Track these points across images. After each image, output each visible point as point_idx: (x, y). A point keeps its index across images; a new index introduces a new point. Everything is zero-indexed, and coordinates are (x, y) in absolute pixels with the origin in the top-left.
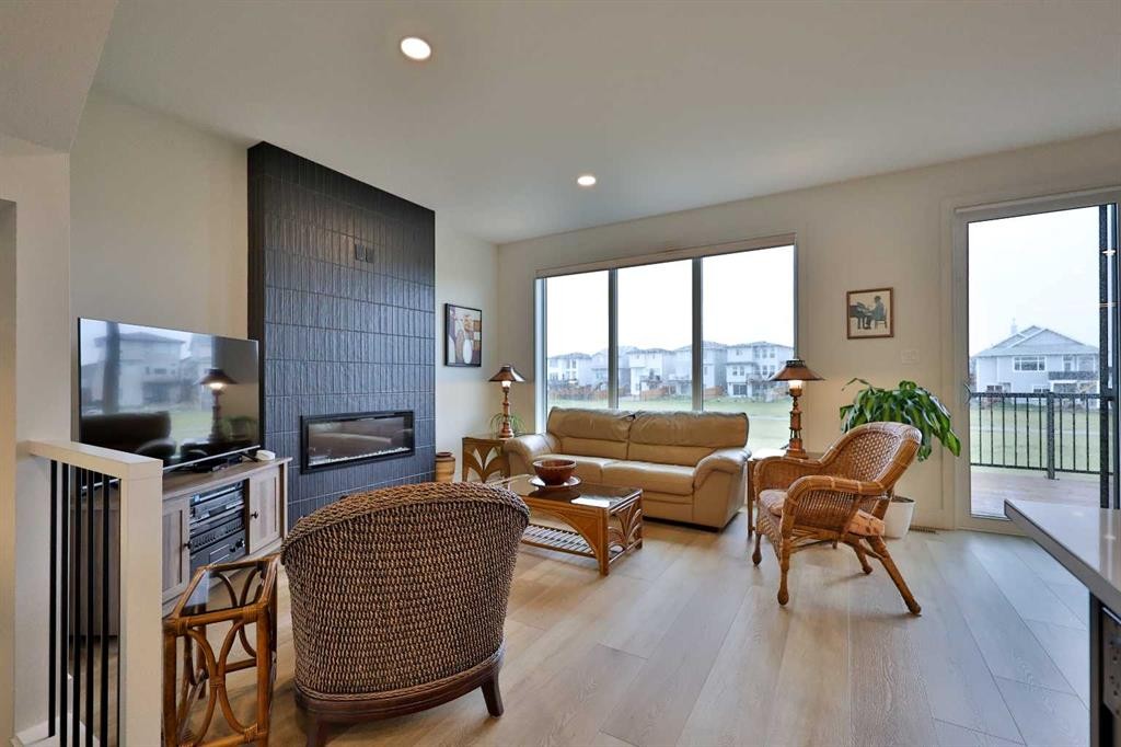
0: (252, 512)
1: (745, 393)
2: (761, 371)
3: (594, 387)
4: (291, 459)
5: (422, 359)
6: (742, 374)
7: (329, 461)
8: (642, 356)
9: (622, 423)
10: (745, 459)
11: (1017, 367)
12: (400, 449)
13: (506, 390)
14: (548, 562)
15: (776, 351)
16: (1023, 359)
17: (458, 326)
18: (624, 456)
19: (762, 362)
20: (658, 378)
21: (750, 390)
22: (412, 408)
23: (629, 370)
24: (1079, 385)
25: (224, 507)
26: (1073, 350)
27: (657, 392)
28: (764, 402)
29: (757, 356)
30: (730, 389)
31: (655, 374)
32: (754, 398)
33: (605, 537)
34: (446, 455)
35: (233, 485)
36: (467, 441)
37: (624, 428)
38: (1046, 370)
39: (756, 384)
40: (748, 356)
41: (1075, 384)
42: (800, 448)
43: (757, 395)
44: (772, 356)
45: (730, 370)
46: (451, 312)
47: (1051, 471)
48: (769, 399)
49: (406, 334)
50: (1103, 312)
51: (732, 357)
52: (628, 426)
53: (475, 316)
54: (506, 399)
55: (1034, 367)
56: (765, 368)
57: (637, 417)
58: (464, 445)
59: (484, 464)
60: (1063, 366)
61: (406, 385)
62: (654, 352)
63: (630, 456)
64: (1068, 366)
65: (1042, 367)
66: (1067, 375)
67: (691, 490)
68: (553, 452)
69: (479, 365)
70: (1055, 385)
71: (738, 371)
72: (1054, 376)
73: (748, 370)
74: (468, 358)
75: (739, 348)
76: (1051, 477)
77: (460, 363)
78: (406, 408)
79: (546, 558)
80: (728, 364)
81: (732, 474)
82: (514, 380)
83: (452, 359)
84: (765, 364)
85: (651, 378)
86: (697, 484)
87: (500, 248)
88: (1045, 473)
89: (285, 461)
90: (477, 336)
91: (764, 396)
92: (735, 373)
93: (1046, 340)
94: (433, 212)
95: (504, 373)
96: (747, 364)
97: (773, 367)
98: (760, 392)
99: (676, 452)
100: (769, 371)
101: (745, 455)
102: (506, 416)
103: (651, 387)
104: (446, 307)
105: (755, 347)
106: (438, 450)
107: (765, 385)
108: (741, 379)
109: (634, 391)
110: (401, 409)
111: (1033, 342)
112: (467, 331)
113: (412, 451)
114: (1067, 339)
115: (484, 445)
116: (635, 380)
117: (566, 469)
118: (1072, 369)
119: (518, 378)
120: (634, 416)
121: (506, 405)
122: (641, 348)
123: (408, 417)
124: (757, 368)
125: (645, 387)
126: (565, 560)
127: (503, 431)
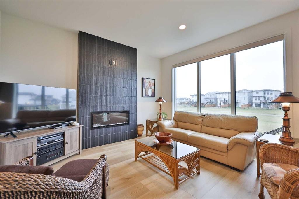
0: (66, 142)
1: (260, 106)
2: (267, 99)
3: (205, 103)
4: (83, 125)
5: (132, 94)
6: (259, 100)
7: (100, 126)
8: (221, 94)
9: (199, 118)
10: (256, 139)
12: (125, 123)
13: (160, 105)
14: (157, 175)
15: (273, 92)
17: (147, 85)
18: (200, 130)
19: (267, 96)
20: (227, 101)
21: (262, 105)
22: (129, 110)
23: (217, 98)
25: (55, 140)
27: (226, 105)
28: (268, 109)
29: (265, 94)
30: (254, 105)
31: (226, 100)
32: (264, 108)
33: (177, 171)
34: (141, 125)
35: (59, 133)
36: (148, 121)
37: (200, 120)
39: (264, 104)
40: (261, 94)
42: (289, 136)
43: (265, 107)
44: (272, 94)
45: (254, 99)
46: (144, 80)
48: (269, 109)
49: (127, 87)
51: (255, 94)
52: (202, 119)
53: (153, 81)
54: (161, 108)
56: (268, 98)
57: (206, 116)
58: (147, 122)
59: (152, 128)
61: (127, 102)
62: (225, 93)
63: (202, 131)
67: (227, 150)
68: (174, 127)
69: (154, 97)
71: (257, 99)
73: (261, 99)
74: (150, 94)
75: (257, 91)
77: (147, 96)
78: (126, 110)
79: (157, 173)
80: (254, 97)
81: (248, 146)
82: (163, 102)
83: (144, 95)
84: (268, 97)
85: (224, 101)
86: (229, 148)
87: (162, 60)
89: (81, 126)
90: (153, 87)
91: (268, 108)
92: (256, 100)
94: (137, 49)
95: (160, 99)
96: (261, 96)
97: (272, 98)
98: (266, 106)
99: (221, 131)
100: (270, 99)
101: (255, 136)
102: (160, 113)
103: (224, 104)
104: (143, 79)
105: (264, 91)
106: (138, 123)
107: (268, 104)
108: (259, 102)
109: (218, 105)
110: (124, 110)
112: (150, 86)
113: (128, 124)
115: (152, 123)
116: (219, 102)
117: (167, 137)
119: (164, 101)
120: (204, 115)
121: (160, 110)
122: (221, 92)
123: (127, 112)
124: (265, 98)
125: (222, 104)
126: (163, 175)
127: (159, 118)
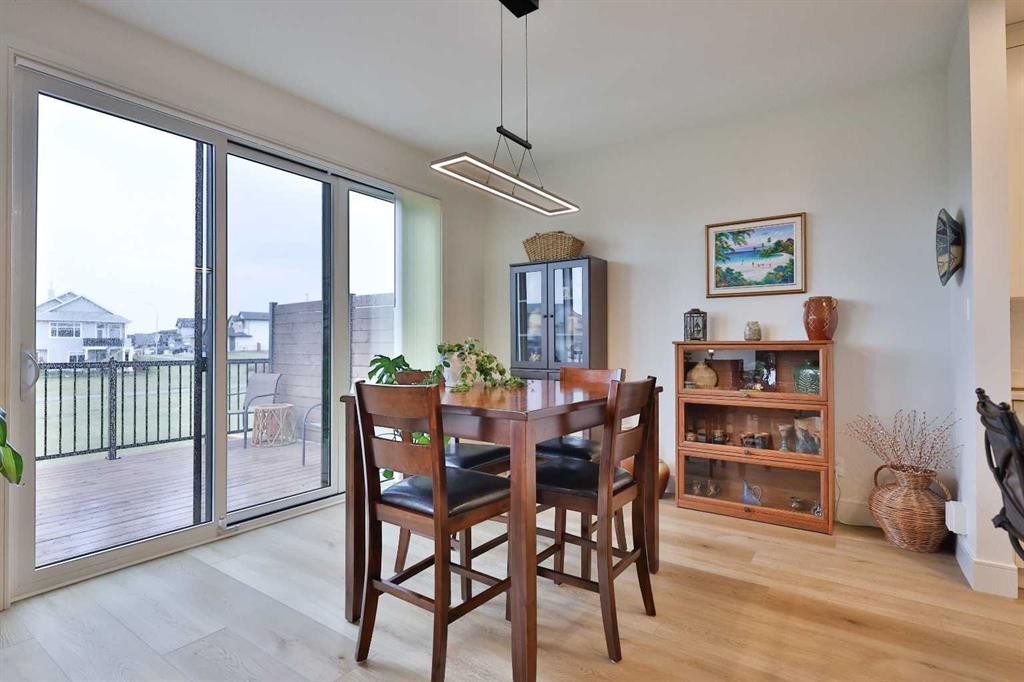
11: (53, 333)
16: (60, 325)
24: (109, 351)
26: (106, 319)
38: (83, 335)
41: (105, 350)
47: (112, 449)
50: (199, 275)
55: (70, 334)
60: (96, 332)
64: (100, 333)
65: (78, 334)
66: (101, 342)
70: (89, 351)
72: (87, 342)
76: (112, 457)
88: (106, 454)
93: (81, 307)
111: (68, 308)
114: (100, 307)
118: (104, 336)
